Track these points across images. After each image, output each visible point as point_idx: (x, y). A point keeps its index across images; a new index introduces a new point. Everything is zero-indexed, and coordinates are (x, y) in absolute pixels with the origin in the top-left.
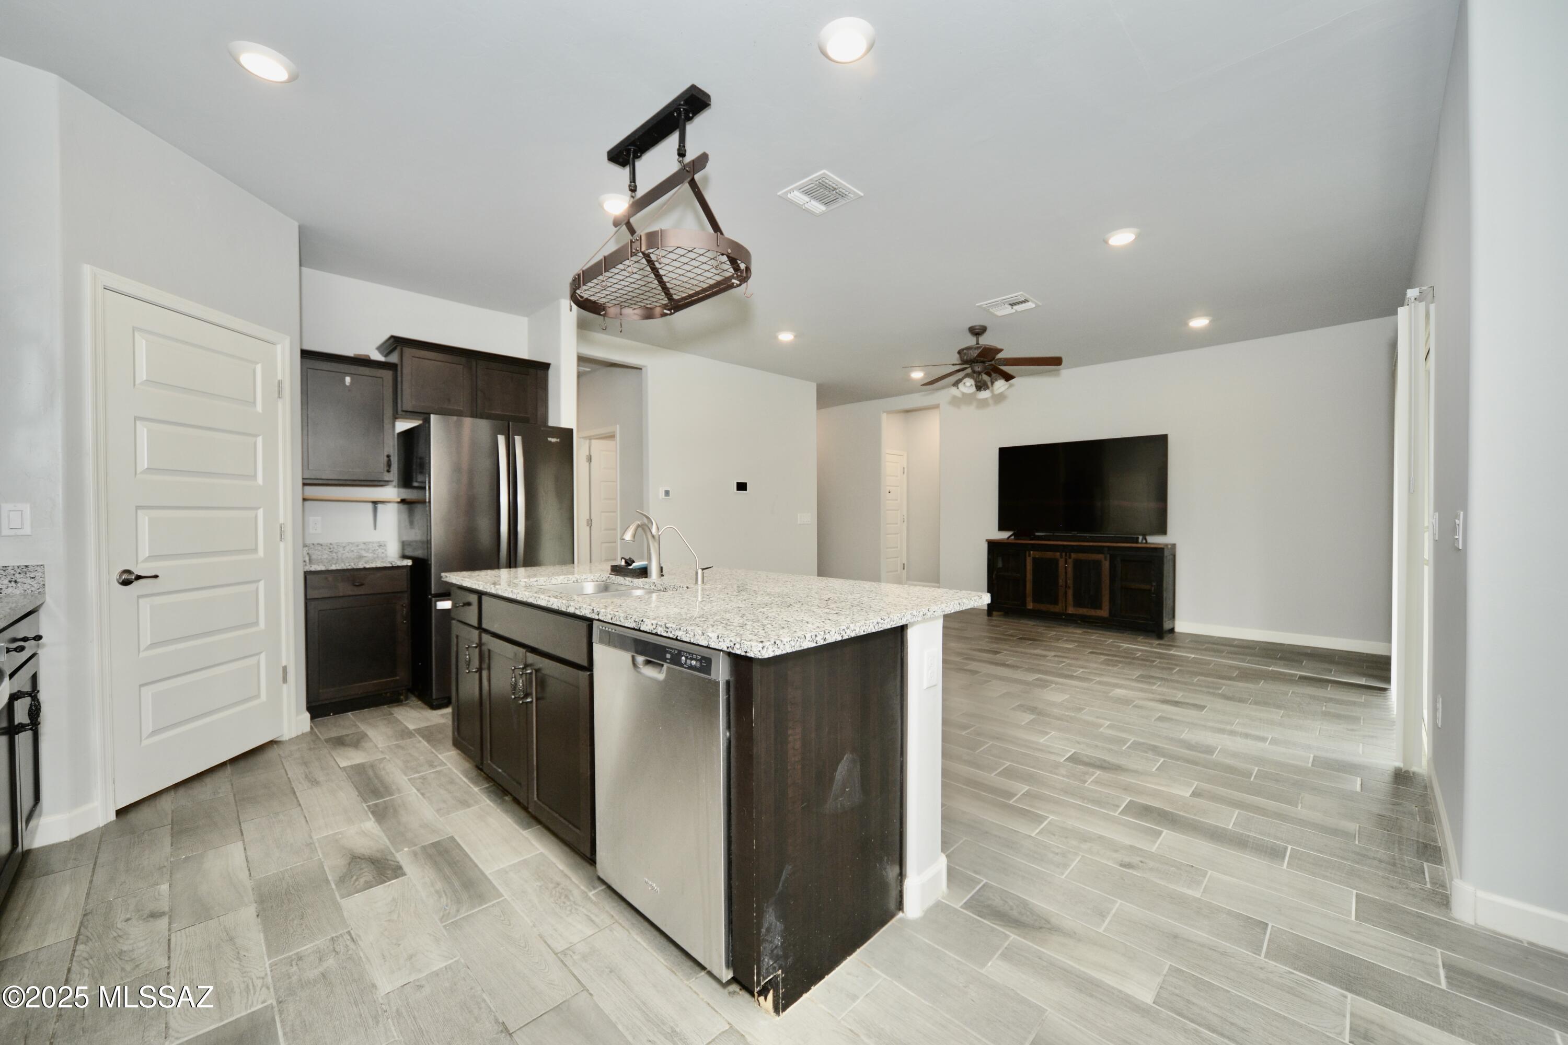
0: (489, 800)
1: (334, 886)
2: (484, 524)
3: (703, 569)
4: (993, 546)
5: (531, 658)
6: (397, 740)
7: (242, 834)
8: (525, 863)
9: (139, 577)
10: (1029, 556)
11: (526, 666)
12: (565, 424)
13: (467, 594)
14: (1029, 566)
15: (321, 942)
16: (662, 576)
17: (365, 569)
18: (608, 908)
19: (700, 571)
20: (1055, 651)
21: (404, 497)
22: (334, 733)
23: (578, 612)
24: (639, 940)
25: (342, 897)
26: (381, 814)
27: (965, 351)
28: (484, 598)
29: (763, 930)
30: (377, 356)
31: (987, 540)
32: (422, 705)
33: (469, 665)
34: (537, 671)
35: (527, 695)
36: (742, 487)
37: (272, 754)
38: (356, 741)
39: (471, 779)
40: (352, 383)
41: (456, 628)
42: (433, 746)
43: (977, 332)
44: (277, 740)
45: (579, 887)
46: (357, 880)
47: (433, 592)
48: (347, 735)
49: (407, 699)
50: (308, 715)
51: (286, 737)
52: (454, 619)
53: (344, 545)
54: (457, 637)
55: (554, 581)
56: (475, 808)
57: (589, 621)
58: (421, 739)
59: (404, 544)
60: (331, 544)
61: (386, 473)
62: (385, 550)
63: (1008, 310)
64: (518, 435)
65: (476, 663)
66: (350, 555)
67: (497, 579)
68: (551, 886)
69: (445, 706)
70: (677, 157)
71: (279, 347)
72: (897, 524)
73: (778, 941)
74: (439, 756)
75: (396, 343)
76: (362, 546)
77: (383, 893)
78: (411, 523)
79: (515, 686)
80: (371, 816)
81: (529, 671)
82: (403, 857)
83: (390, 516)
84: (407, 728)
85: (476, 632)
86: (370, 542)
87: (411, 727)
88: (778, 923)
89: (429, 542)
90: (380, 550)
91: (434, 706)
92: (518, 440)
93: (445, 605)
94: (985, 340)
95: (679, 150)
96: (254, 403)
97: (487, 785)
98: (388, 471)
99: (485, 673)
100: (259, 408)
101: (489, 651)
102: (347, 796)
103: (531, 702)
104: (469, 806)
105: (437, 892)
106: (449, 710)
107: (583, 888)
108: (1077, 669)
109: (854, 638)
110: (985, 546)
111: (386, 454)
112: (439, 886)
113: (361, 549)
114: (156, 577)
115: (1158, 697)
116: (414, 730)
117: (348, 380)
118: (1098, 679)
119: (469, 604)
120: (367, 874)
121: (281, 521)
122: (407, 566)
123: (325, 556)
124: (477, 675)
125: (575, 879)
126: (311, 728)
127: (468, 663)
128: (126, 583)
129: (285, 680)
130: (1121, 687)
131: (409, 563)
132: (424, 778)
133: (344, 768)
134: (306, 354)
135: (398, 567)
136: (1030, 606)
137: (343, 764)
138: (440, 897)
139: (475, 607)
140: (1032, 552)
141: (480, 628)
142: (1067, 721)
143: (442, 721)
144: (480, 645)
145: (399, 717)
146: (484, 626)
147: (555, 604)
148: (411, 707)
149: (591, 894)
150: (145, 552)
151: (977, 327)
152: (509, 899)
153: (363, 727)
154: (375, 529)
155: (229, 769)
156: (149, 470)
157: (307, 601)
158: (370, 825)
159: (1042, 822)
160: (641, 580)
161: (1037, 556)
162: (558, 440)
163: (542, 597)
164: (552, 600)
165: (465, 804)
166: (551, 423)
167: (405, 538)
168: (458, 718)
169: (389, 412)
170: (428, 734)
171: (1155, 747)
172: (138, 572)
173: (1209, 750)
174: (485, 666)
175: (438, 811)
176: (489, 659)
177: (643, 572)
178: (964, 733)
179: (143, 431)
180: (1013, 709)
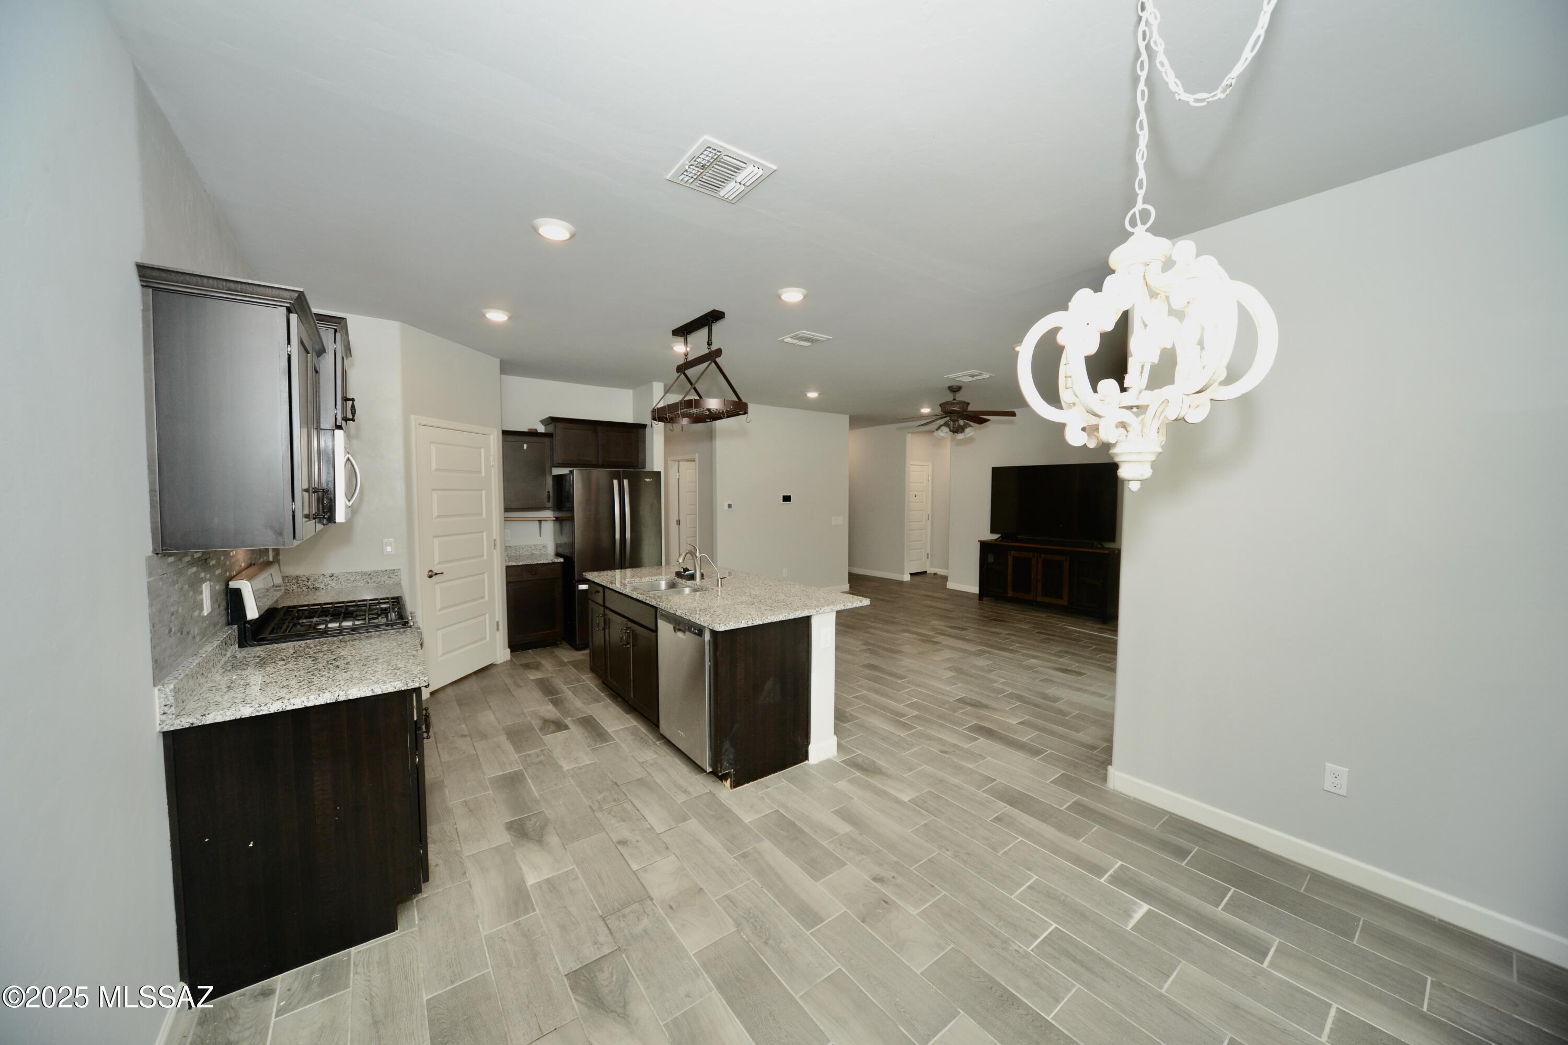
0: (610, 700)
1: (538, 731)
2: (605, 535)
3: (721, 579)
4: (985, 546)
5: (630, 624)
6: (559, 667)
7: (490, 707)
8: (627, 728)
9: (436, 574)
10: (1010, 554)
11: (627, 628)
12: (656, 469)
13: (597, 586)
14: (1010, 563)
15: (538, 750)
16: (704, 579)
17: (537, 564)
18: (665, 749)
19: (720, 580)
20: (1008, 630)
21: (556, 516)
22: (524, 661)
23: (650, 603)
24: (677, 761)
25: (543, 735)
26: (556, 703)
27: (944, 405)
28: (606, 590)
29: (724, 750)
30: (541, 429)
31: (979, 541)
32: (571, 648)
33: (598, 626)
34: (633, 631)
35: (628, 643)
36: (787, 499)
37: (493, 670)
38: (537, 667)
39: (600, 690)
40: (527, 448)
41: (591, 605)
42: (579, 671)
43: (955, 389)
44: (495, 663)
45: (652, 740)
46: (548, 729)
47: (576, 579)
48: (531, 663)
49: (561, 644)
50: (509, 650)
51: (498, 662)
52: (590, 599)
53: (523, 547)
54: (592, 609)
55: (644, 580)
56: (602, 703)
57: (656, 608)
58: (571, 667)
59: (557, 546)
60: (516, 546)
61: (547, 503)
62: (547, 550)
63: (971, 379)
64: (626, 479)
65: (602, 625)
66: (526, 553)
67: (613, 579)
68: (639, 738)
69: (584, 649)
70: (707, 346)
71: (492, 437)
72: (922, 521)
73: (732, 756)
74: (582, 677)
75: (553, 420)
76: (533, 547)
77: (561, 735)
78: (562, 534)
79: (622, 639)
80: (550, 703)
81: (628, 631)
82: (568, 721)
83: (549, 528)
84: (563, 661)
85: (602, 608)
86: (537, 545)
87: (566, 660)
88: (732, 749)
89: (573, 544)
90: (543, 550)
91: (577, 648)
92: (626, 482)
93: (583, 587)
94: (960, 397)
95: (708, 342)
96: (481, 472)
97: (608, 693)
98: (549, 502)
99: (607, 631)
100: (483, 474)
101: (609, 619)
102: (537, 694)
103: (630, 647)
104: (599, 702)
105: (586, 737)
106: (587, 651)
107: (654, 740)
108: (1014, 644)
109: (770, 623)
110: (979, 544)
111: (547, 491)
112: (586, 734)
113: (533, 549)
114: (442, 573)
115: (1058, 666)
116: (568, 662)
117: (525, 446)
118: (1025, 652)
119: (598, 592)
120: (552, 728)
121: (495, 538)
122: (561, 562)
123: (513, 554)
124: (603, 631)
125: (651, 737)
126: (511, 658)
127: (598, 625)
128: (430, 577)
129: (498, 629)
130: (1034, 657)
131: (562, 560)
132: (575, 687)
133: (532, 680)
134: (505, 433)
135: (556, 563)
136: (1010, 594)
137: (532, 678)
138: (587, 739)
139: (601, 594)
140: (1012, 552)
141: (604, 606)
142: (976, 678)
143: (583, 658)
144: (604, 615)
145: (558, 654)
146: (607, 604)
147: (640, 597)
148: (564, 649)
149: (658, 743)
150: (437, 560)
151: (955, 387)
152: (619, 742)
153: (539, 659)
154: (540, 536)
155: (474, 677)
156: (438, 517)
157: (508, 583)
158: (551, 707)
159: (912, 730)
160: (690, 582)
161: (1016, 555)
162: (651, 480)
163: (635, 593)
164: (639, 595)
165: (597, 701)
166: (648, 469)
167: (558, 542)
168: (593, 656)
169: (548, 465)
170: (576, 665)
171: (1022, 696)
172: (435, 571)
173: (1056, 700)
174: (607, 627)
175: (584, 703)
176: (609, 623)
177: (692, 577)
178: (899, 681)
179: (435, 496)
180: (946, 669)
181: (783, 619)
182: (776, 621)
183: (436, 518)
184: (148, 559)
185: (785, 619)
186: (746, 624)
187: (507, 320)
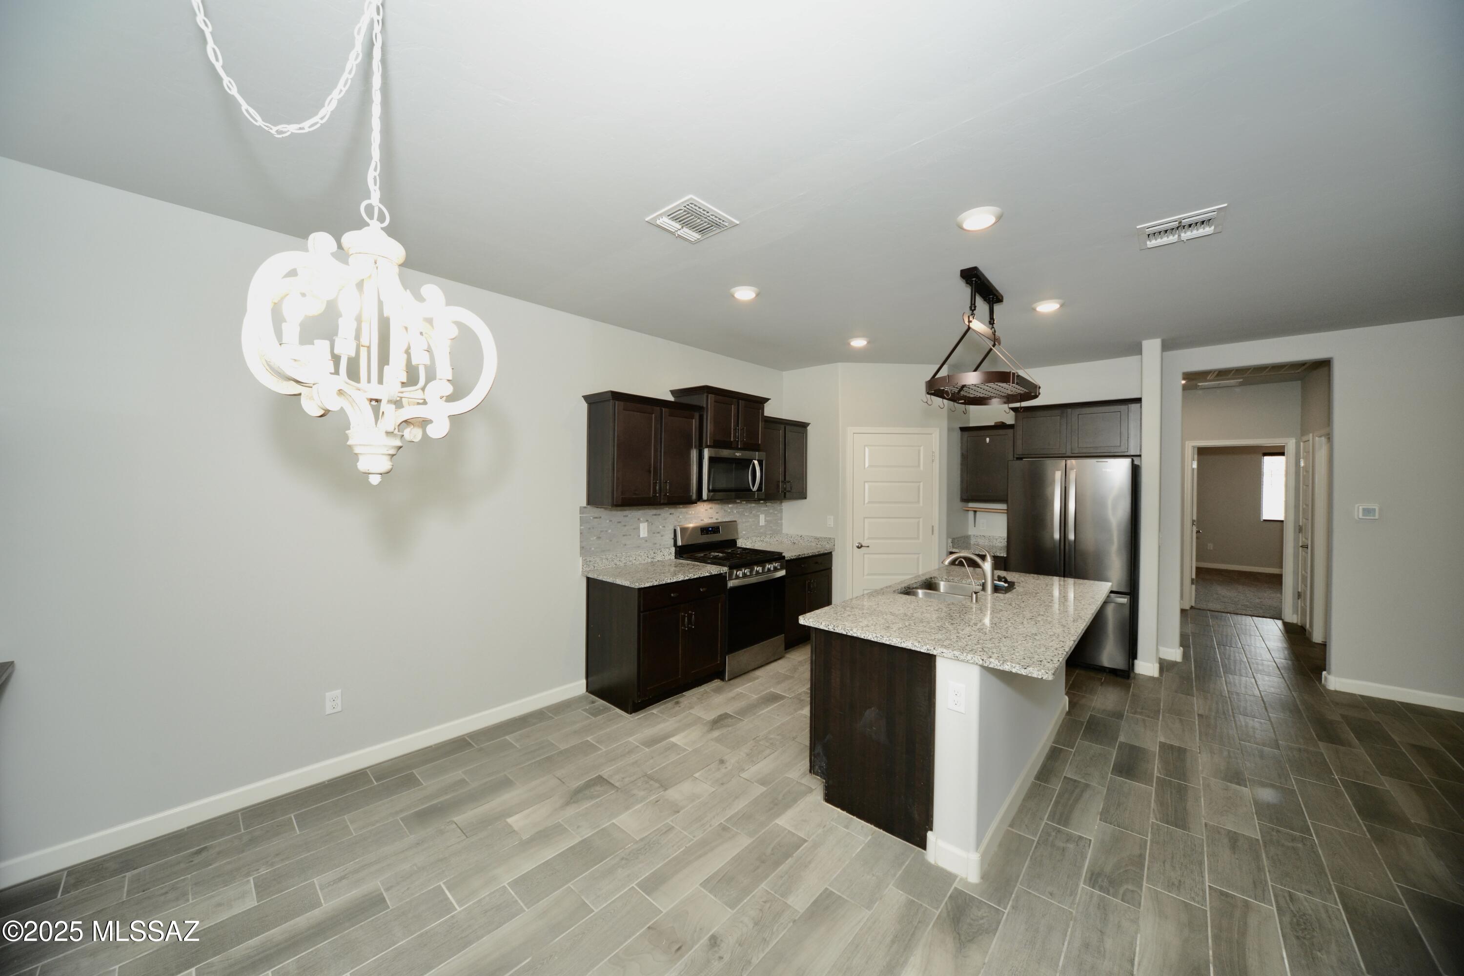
181: (872, 640)
182: (862, 637)
183: (867, 503)
184: (582, 510)
185: (875, 640)
186: (826, 627)
187: (866, 344)
